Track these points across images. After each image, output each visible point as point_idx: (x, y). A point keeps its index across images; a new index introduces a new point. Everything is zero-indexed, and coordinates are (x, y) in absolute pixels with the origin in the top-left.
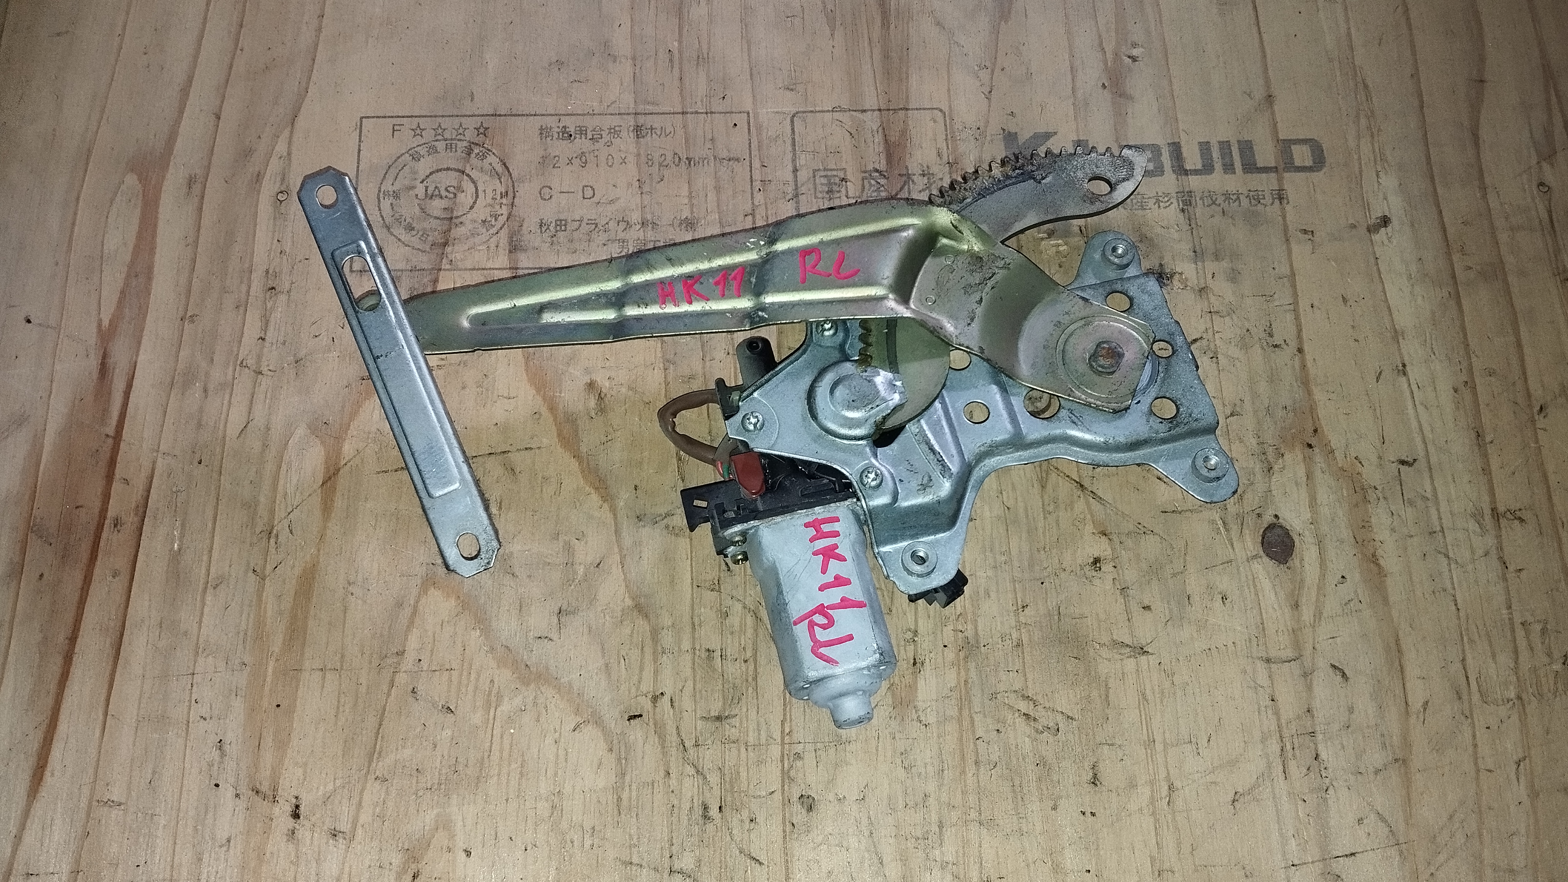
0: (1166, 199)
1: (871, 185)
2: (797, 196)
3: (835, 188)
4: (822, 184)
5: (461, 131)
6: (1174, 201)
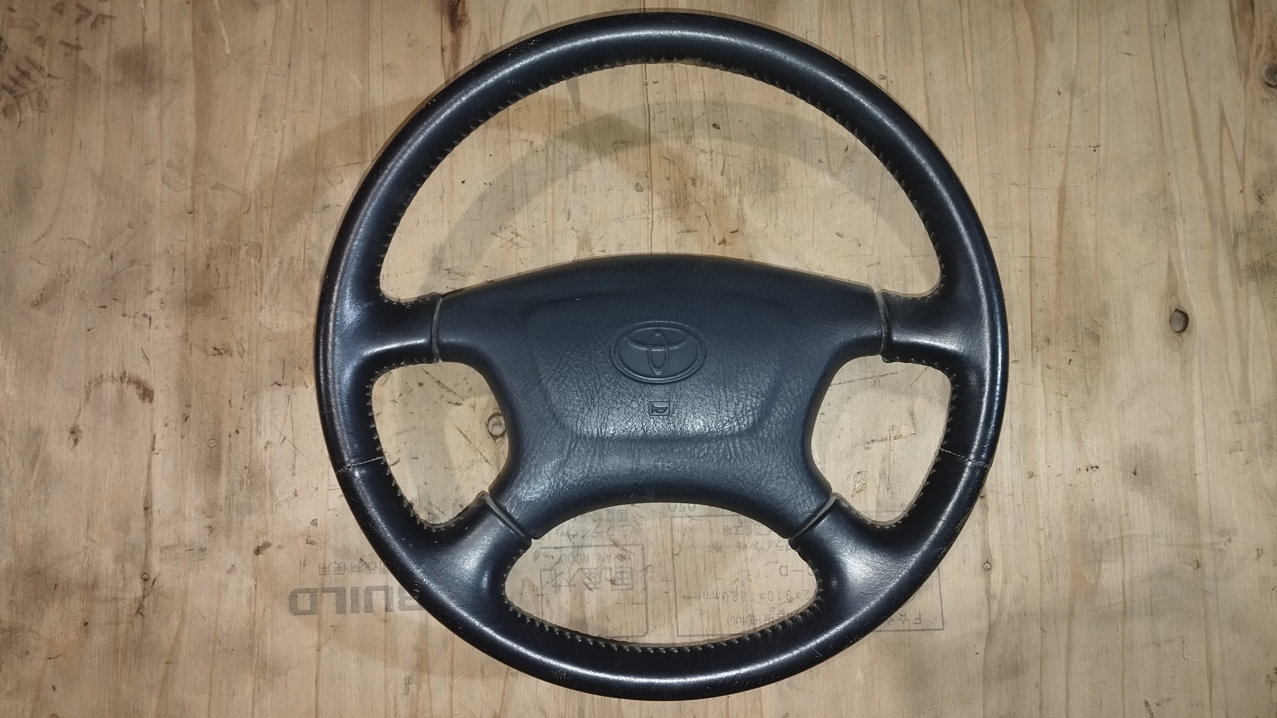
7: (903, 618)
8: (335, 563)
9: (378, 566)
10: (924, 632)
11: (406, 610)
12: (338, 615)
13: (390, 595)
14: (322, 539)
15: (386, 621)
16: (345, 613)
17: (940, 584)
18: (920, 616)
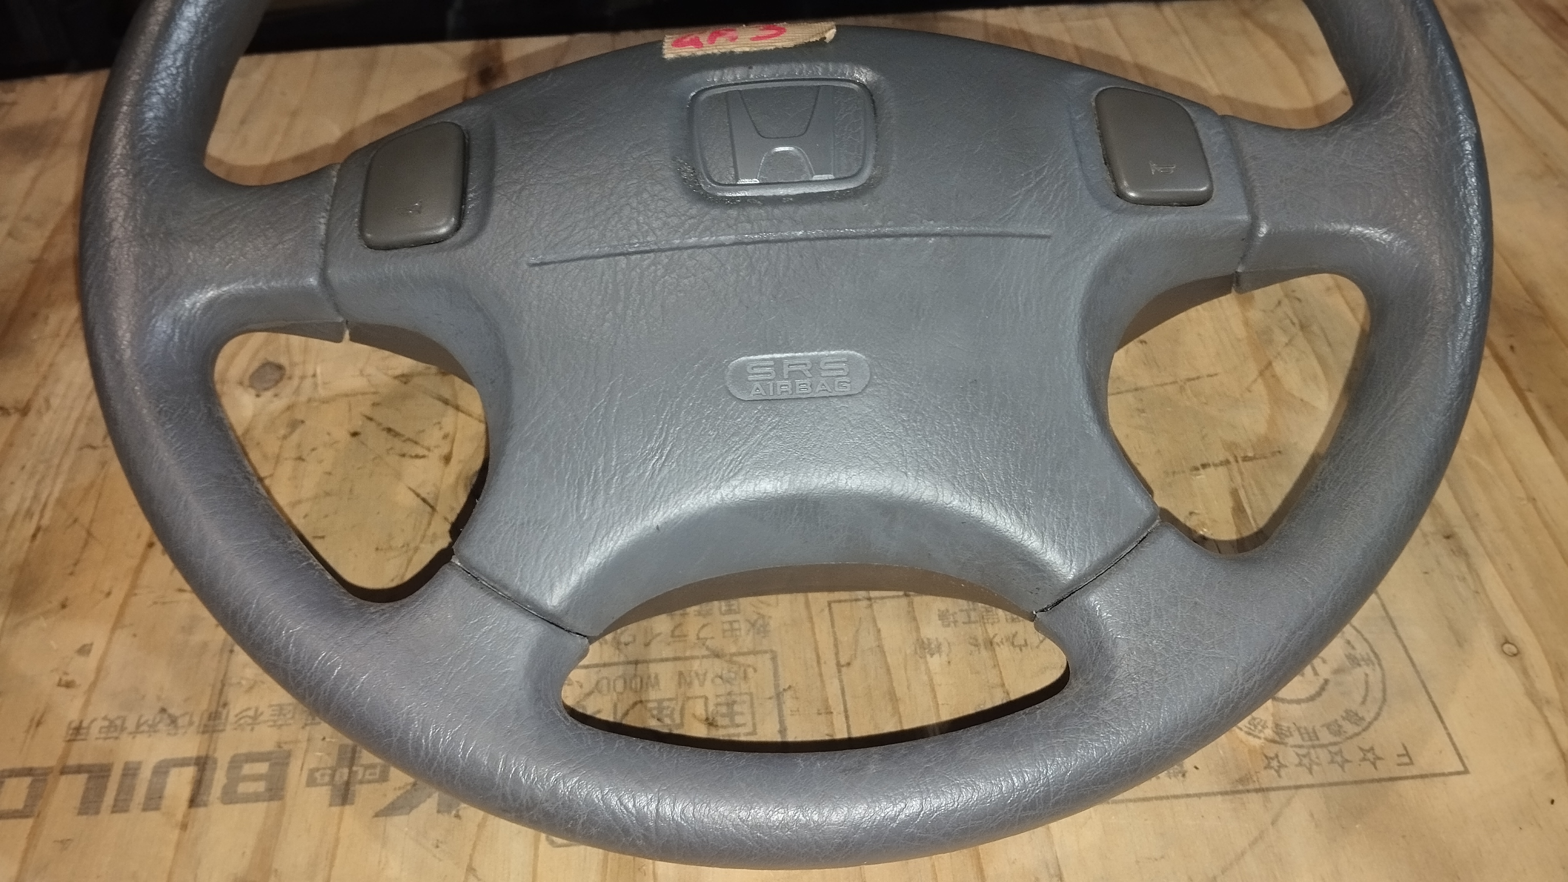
0: (242, 721)
1: (671, 716)
2: (778, 696)
3: (724, 710)
4: (742, 714)
5: (1306, 761)
6: (232, 718)
7: (1370, 756)
8: (105, 718)
9: (196, 719)
10: (1427, 780)
11: (237, 802)
12: (80, 817)
13: (208, 773)
14: (91, 677)
15: (184, 826)
16: (97, 812)
17: (1425, 687)
18: (1405, 748)
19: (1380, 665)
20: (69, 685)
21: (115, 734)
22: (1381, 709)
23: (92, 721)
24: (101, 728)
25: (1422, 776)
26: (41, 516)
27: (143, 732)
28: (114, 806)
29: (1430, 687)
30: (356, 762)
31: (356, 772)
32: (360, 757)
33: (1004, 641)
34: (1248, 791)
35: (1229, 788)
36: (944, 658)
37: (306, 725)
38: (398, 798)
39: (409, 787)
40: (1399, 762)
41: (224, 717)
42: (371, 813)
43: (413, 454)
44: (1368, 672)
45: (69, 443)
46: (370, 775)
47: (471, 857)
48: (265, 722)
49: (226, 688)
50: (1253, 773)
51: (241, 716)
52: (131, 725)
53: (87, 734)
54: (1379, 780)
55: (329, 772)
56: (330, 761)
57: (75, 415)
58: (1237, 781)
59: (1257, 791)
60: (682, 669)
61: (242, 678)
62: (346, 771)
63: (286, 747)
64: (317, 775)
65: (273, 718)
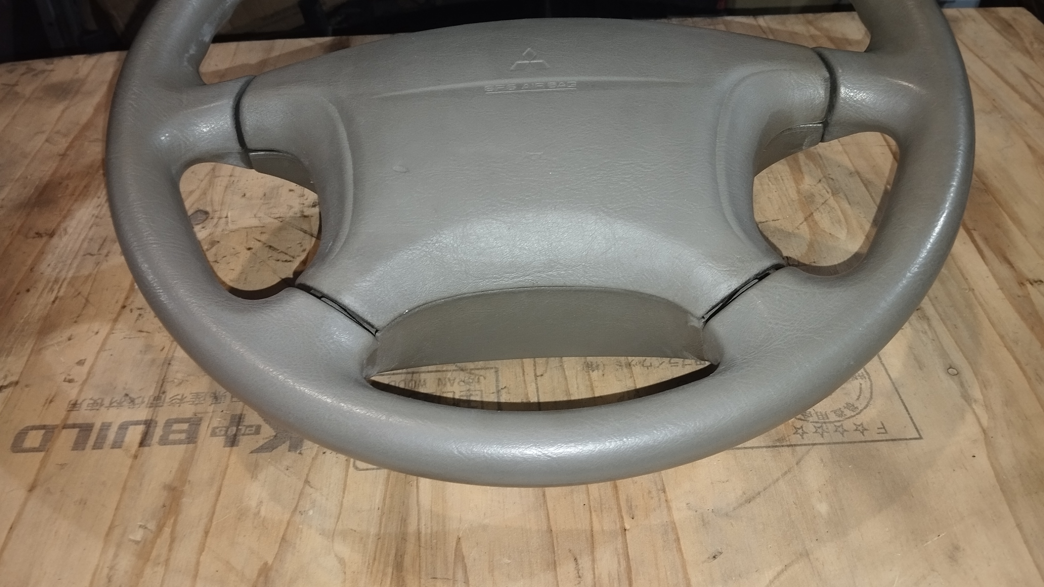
0: (174, 401)
2: (498, 392)
5: (820, 430)
6: (167, 400)
7: (860, 428)
8: (91, 399)
9: (146, 400)
10: (895, 442)
11: (168, 445)
12: (73, 451)
13: (151, 429)
14: (84, 377)
15: (136, 457)
16: (84, 449)
17: (897, 391)
18: (883, 424)
19: (869, 378)
20: (70, 381)
21: (97, 408)
22: (868, 403)
23: (83, 401)
24: (89, 404)
25: (892, 440)
26: (58, 292)
27: (113, 407)
28: (94, 446)
29: (901, 390)
30: (241, 423)
31: (241, 429)
32: (243, 421)
33: (638, 363)
34: (783, 446)
35: (770, 444)
36: (601, 372)
37: (212, 404)
38: (266, 443)
39: (272, 438)
40: (878, 432)
41: (163, 399)
42: (249, 451)
43: (284, 260)
44: (861, 382)
45: (78, 251)
46: (250, 430)
47: (307, 475)
48: (187, 402)
49: (165, 383)
50: (786, 436)
51: (173, 398)
52: (107, 402)
53: (80, 407)
54: (865, 442)
55: (225, 429)
56: (226, 423)
57: (82, 237)
58: (776, 440)
59: (788, 446)
60: (440, 377)
61: (175, 379)
62: (235, 429)
63: (200, 416)
64: (217, 430)
65: (192, 400)
